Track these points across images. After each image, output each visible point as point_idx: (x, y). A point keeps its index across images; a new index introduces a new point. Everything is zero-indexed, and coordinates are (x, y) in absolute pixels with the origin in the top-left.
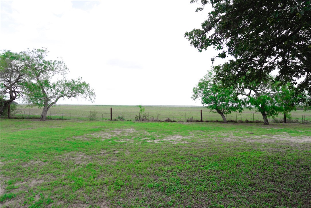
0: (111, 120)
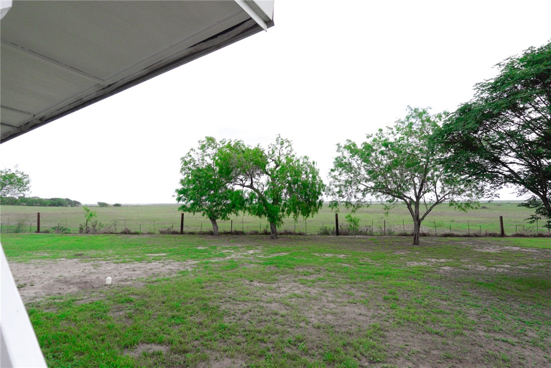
0: (38, 231)
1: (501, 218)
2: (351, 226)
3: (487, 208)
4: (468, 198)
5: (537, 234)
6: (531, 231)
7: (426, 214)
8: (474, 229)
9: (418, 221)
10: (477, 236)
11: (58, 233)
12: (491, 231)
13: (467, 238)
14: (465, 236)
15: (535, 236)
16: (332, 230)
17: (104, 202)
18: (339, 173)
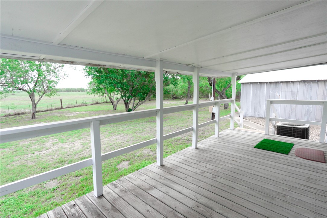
1: (61, 100)
3: (15, 95)
6: (71, 105)
7: (39, 100)
9: (35, 105)
12: (57, 107)
15: (73, 107)
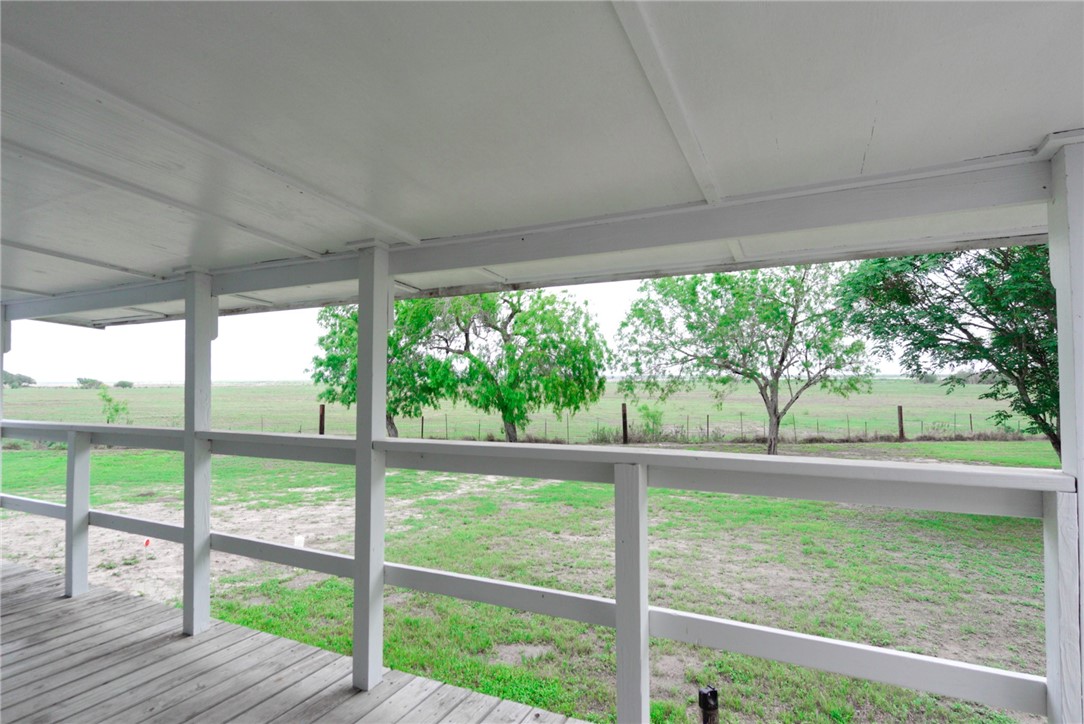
1: (900, 408)
2: (648, 426)
4: (851, 373)
5: (953, 436)
6: (945, 430)
7: (789, 405)
8: (856, 430)
9: (776, 417)
10: (861, 440)
11: (40, 447)
12: (883, 433)
13: (847, 444)
14: (843, 441)
15: (951, 439)
16: (615, 434)
17: (93, 378)
18: (634, 329)
